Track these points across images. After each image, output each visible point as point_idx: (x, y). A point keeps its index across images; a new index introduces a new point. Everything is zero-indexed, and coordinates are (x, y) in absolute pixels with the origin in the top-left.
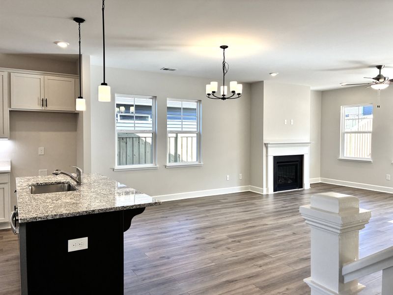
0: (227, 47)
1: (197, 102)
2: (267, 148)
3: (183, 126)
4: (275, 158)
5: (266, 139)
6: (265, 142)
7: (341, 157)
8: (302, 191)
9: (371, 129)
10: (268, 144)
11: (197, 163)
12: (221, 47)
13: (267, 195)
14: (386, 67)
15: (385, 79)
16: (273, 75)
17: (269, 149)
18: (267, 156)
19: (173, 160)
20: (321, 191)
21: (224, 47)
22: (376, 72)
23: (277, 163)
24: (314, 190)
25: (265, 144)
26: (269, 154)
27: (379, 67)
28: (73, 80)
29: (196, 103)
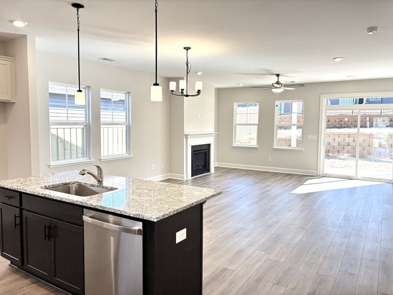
0: (190, 48)
1: (126, 94)
2: (187, 138)
3: (114, 117)
4: (193, 147)
5: (187, 130)
6: (185, 133)
7: (234, 145)
8: (209, 175)
9: (257, 123)
10: (188, 135)
11: (127, 155)
12: (185, 48)
13: (187, 181)
14: (283, 76)
15: (282, 84)
16: (199, 73)
17: (189, 139)
18: (187, 146)
19: (81, 152)
20: (225, 173)
21: (187, 49)
22: (275, 79)
23: (194, 151)
24: (219, 174)
25: (185, 135)
26: (188, 144)
27: (278, 75)
28: (8, 63)
29: (124, 95)
